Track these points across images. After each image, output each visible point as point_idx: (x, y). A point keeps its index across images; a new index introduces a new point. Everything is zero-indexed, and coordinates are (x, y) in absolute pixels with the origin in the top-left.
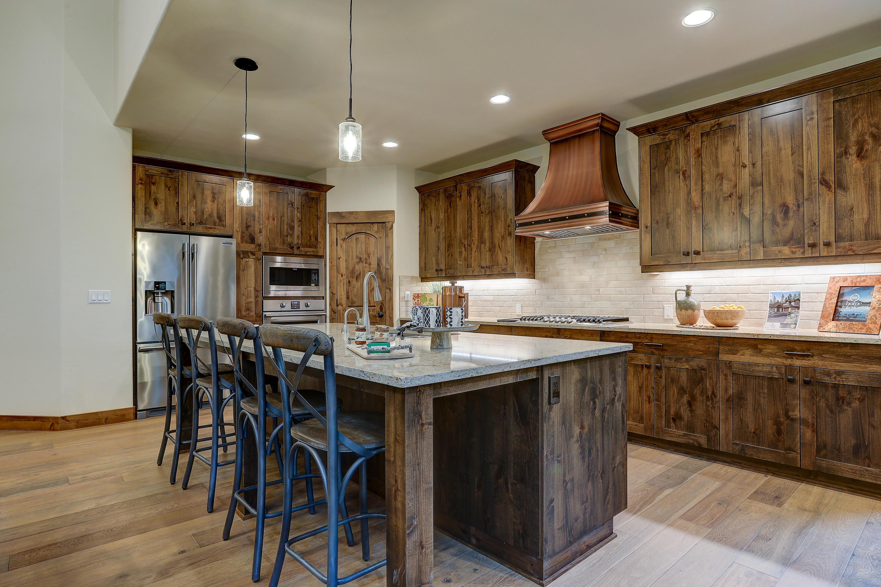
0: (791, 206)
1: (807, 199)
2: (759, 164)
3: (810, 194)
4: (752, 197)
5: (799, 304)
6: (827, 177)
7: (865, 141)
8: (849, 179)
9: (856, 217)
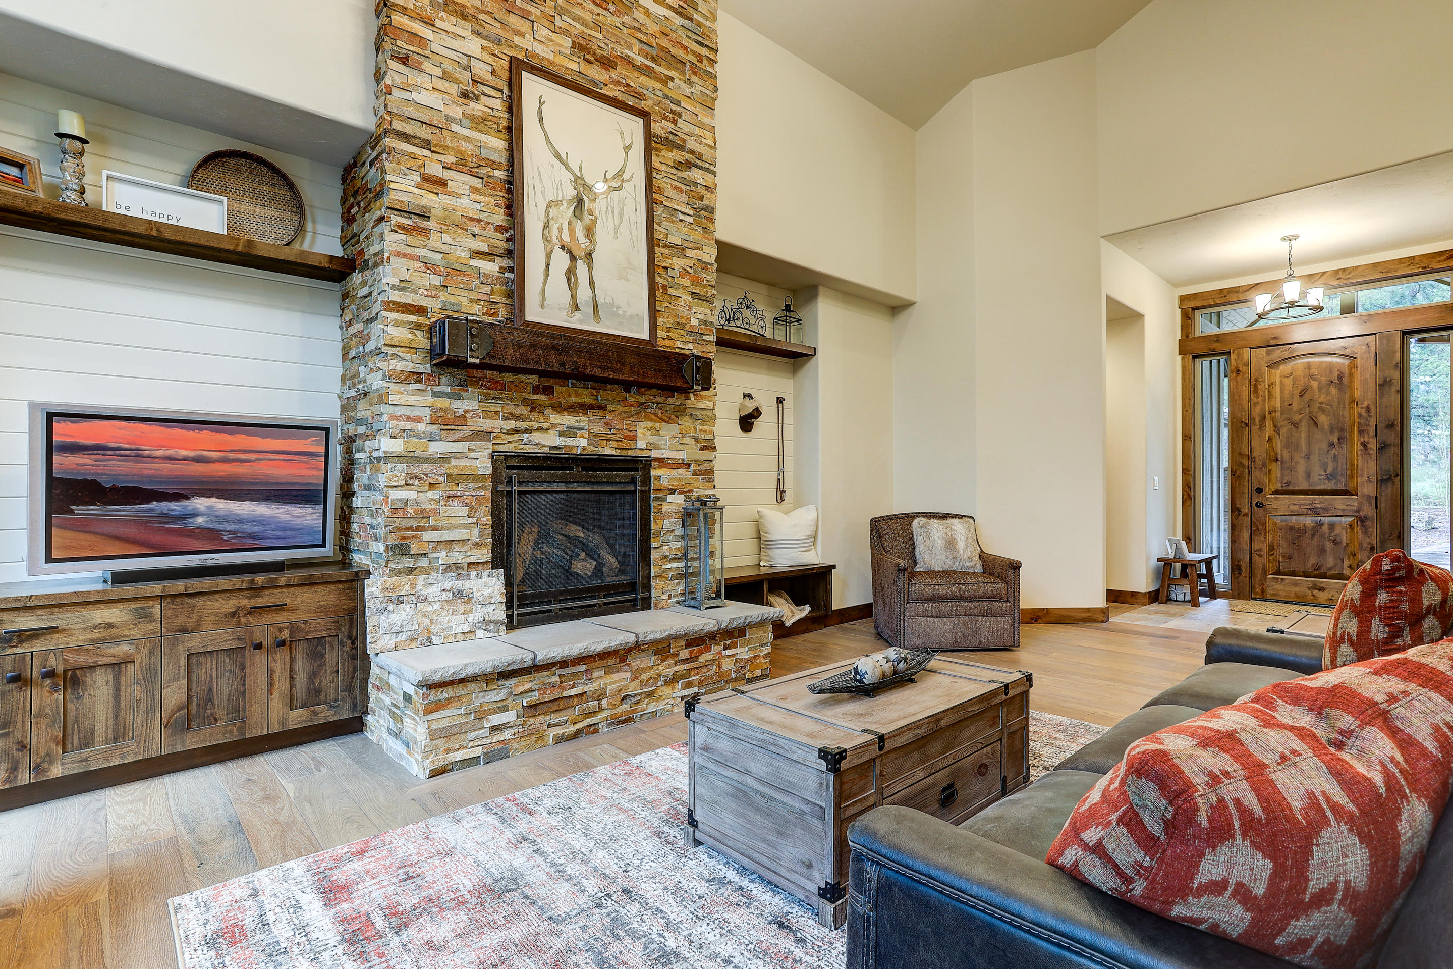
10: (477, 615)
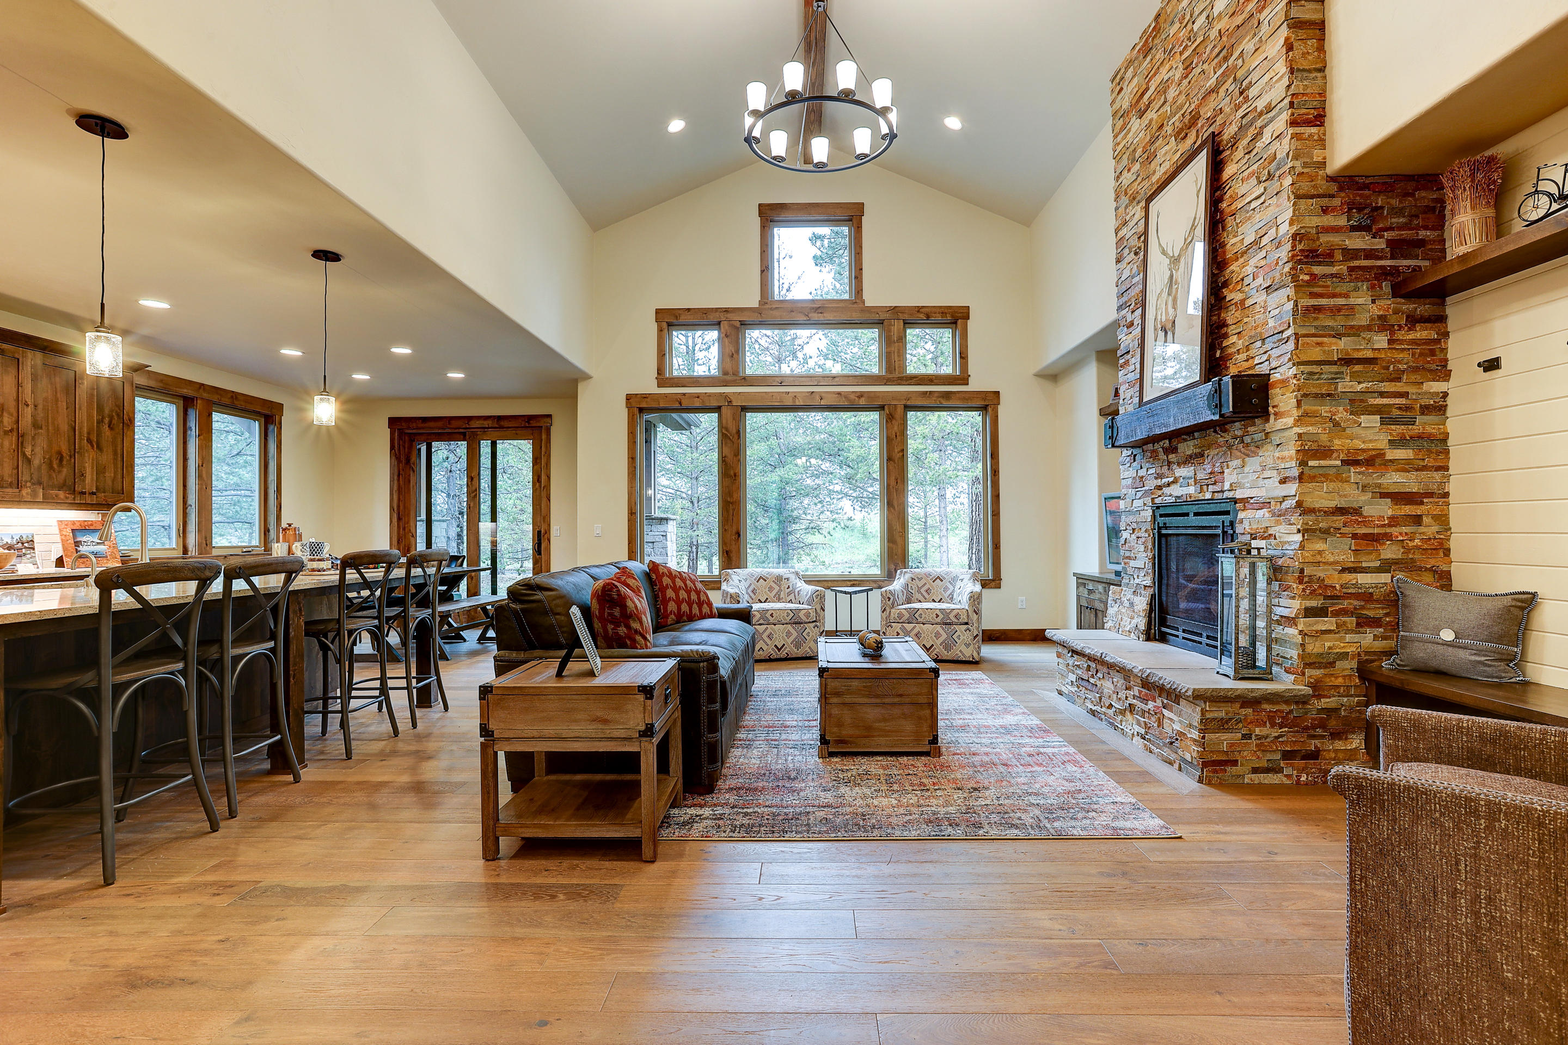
0: (64, 455)
1: (78, 452)
2: (40, 407)
3: (80, 448)
4: (33, 438)
5: (33, 545)
6: (91, 437)
7: (113, 416)
8: (104, 443)
9: (107, 474)
10: (1134, 621)
